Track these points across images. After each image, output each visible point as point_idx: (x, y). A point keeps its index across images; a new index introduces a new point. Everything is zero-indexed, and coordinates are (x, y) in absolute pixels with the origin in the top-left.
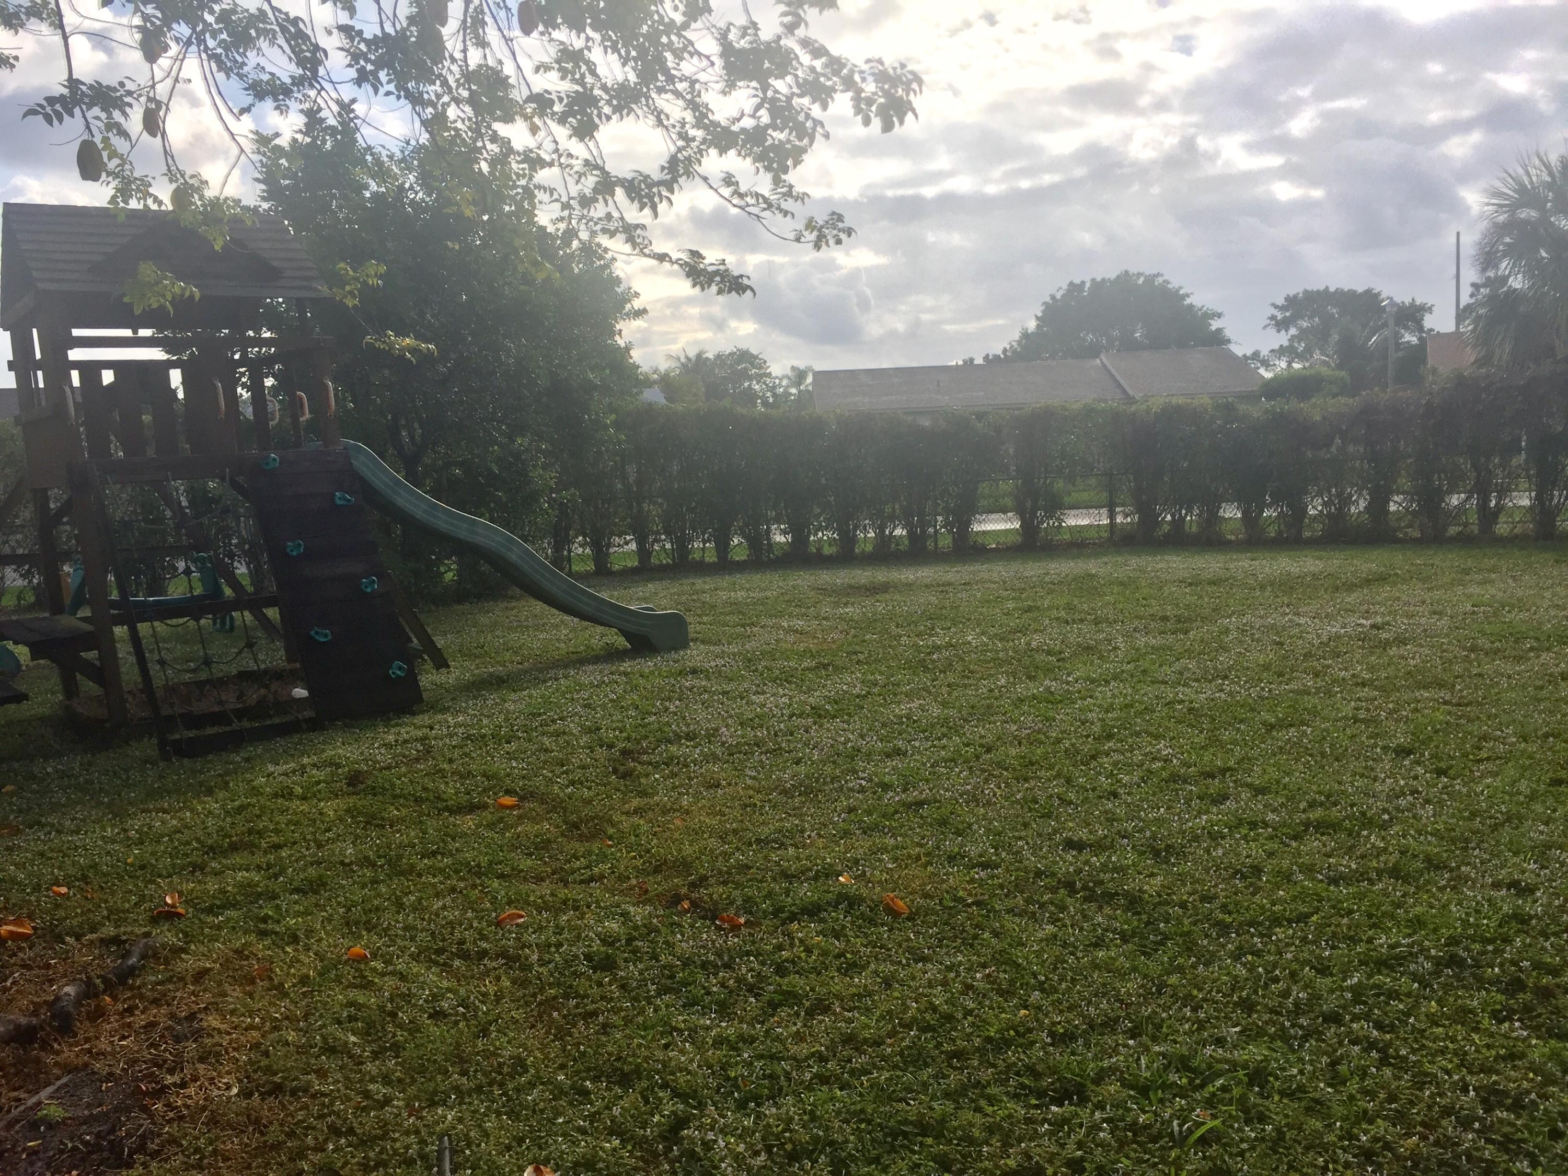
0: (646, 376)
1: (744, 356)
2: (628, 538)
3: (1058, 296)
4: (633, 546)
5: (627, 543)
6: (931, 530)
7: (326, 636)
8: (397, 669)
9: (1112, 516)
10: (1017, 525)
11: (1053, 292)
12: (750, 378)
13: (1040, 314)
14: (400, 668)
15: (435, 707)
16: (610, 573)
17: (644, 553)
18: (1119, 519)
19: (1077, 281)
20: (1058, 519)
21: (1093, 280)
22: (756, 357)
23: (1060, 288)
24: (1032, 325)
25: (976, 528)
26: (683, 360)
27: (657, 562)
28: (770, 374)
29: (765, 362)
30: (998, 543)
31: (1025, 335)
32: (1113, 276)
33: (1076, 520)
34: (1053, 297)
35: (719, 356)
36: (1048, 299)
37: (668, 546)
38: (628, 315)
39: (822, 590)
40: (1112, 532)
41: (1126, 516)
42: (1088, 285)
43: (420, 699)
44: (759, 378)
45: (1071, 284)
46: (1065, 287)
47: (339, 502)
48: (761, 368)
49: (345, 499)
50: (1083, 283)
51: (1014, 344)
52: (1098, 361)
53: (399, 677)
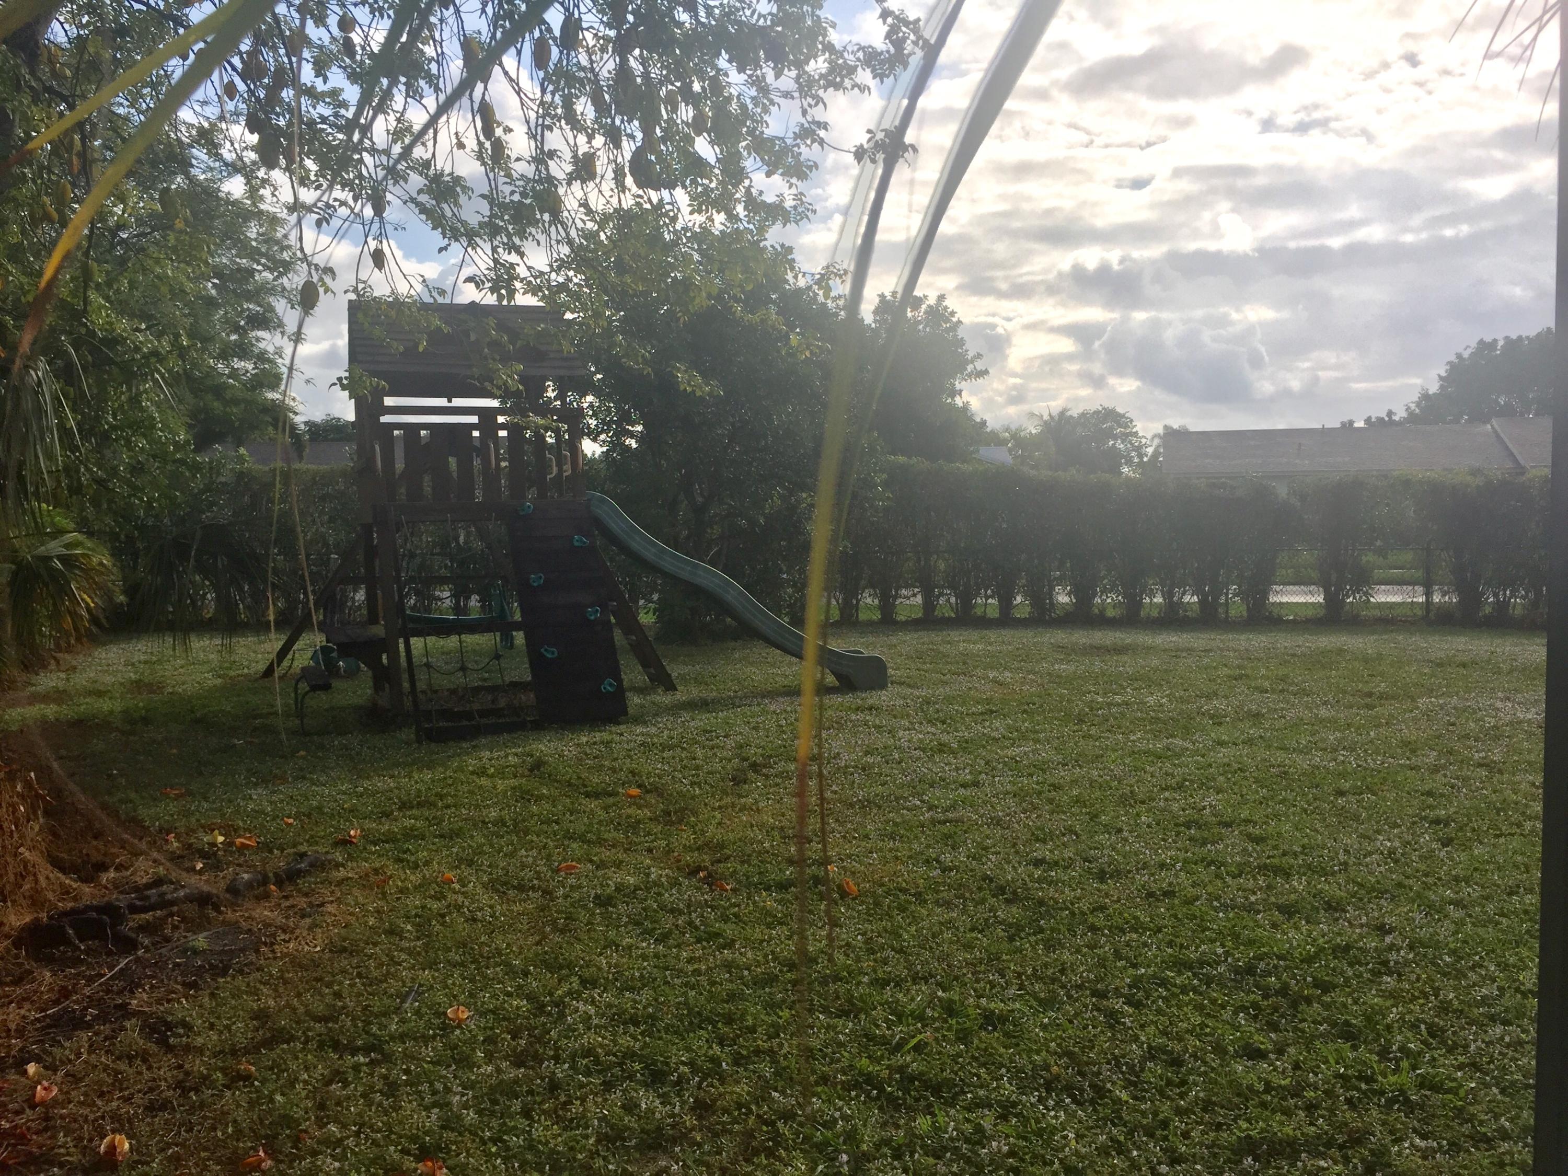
0: (993, 433)
1: (1110, 415)
2: (916, 590)
3: (1466, 355)
4: (919, 599)
5: (914, 595)
6: (1223, 600)
7: (553, 653)
8: (608, 686)
9: (1428, 594)
10: (1320, 599)
11: (1460, 350)
12: (1115, 438)
13: (1443, 374)
14: (611, 685)
15: (638, 720)
16: (895, 623)
17: (929, 605)
18: (1436, 598)
19: (1488, 339)
20: (1366, 594)
21: (1507, 338)
22: (1123, 416)
23: (1468, 347)
24: (1434, 388)
25: (1273, 599)
26: (1046, 417)
27: (940, 615)
28: (1136, 433)
29: (1131, 421)
30: (1296, 615)
31: (1425, 396)
32: (1532, 333)
33: (1385, 596)
34: (1459, 356)
35: (1083, 415)
36: (1453, 358)
37: (953, 600)
38: (970, 375)
39: (1060, 648)
40: (1428, 611)
41: (1444, 595)
42: (1501, 343)
43: (625, 713)
44: (1125, 437)
45: (1481, 342)
46: (1474, 344)
47: (576, 544)
48: (1126, 427)
49: (582, 541)
50: (1495, 341)
51: (1413, 406)
52: (1489, 427)
53: (609, 692)
